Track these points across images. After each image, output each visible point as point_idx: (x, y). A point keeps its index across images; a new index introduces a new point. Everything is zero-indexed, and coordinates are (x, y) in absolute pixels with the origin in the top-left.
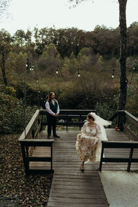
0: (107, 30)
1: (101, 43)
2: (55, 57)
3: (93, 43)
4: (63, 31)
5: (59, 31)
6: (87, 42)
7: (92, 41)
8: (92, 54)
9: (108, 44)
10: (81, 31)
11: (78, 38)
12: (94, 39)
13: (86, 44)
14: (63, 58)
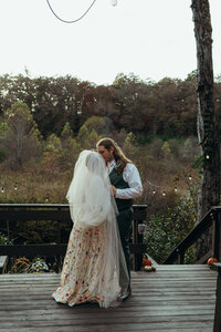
0: (141, 84)
1: (130, 110)
2: (27, 132)
3: (111, 108)
4: (47, 81)
5: (39, 81)
6: (100, 105)
7: (110, 106)
8: (111, 130)
9: (144, 112)
10: (85, 84)
11: (78, 98)
12: (114, 100)
13: (97, 111)
14: (45, 138)
